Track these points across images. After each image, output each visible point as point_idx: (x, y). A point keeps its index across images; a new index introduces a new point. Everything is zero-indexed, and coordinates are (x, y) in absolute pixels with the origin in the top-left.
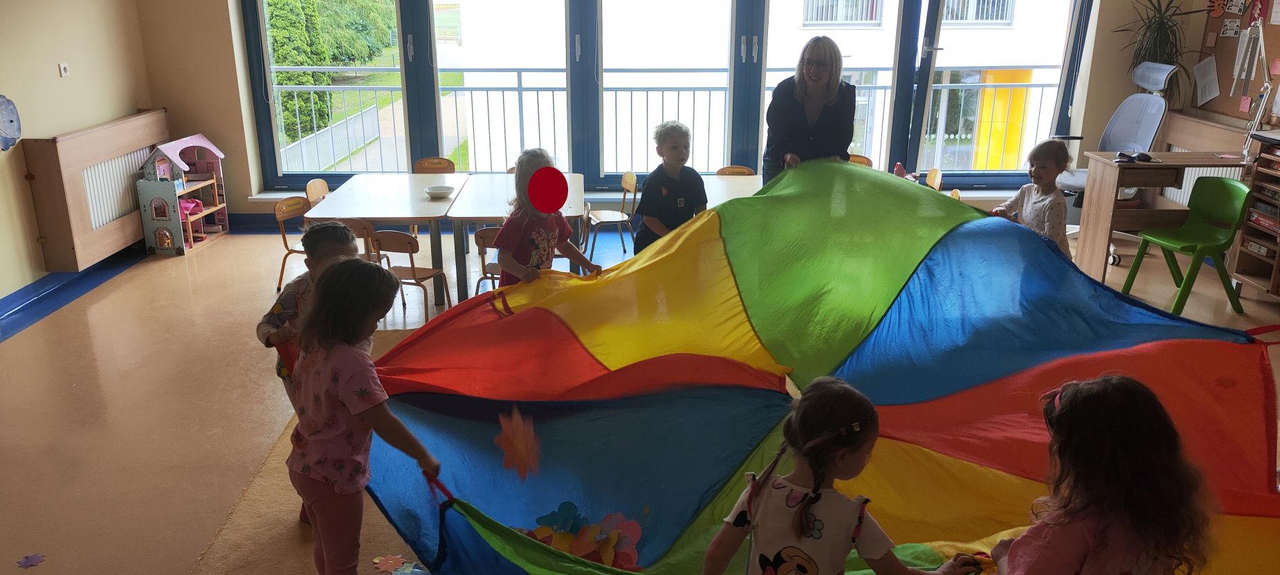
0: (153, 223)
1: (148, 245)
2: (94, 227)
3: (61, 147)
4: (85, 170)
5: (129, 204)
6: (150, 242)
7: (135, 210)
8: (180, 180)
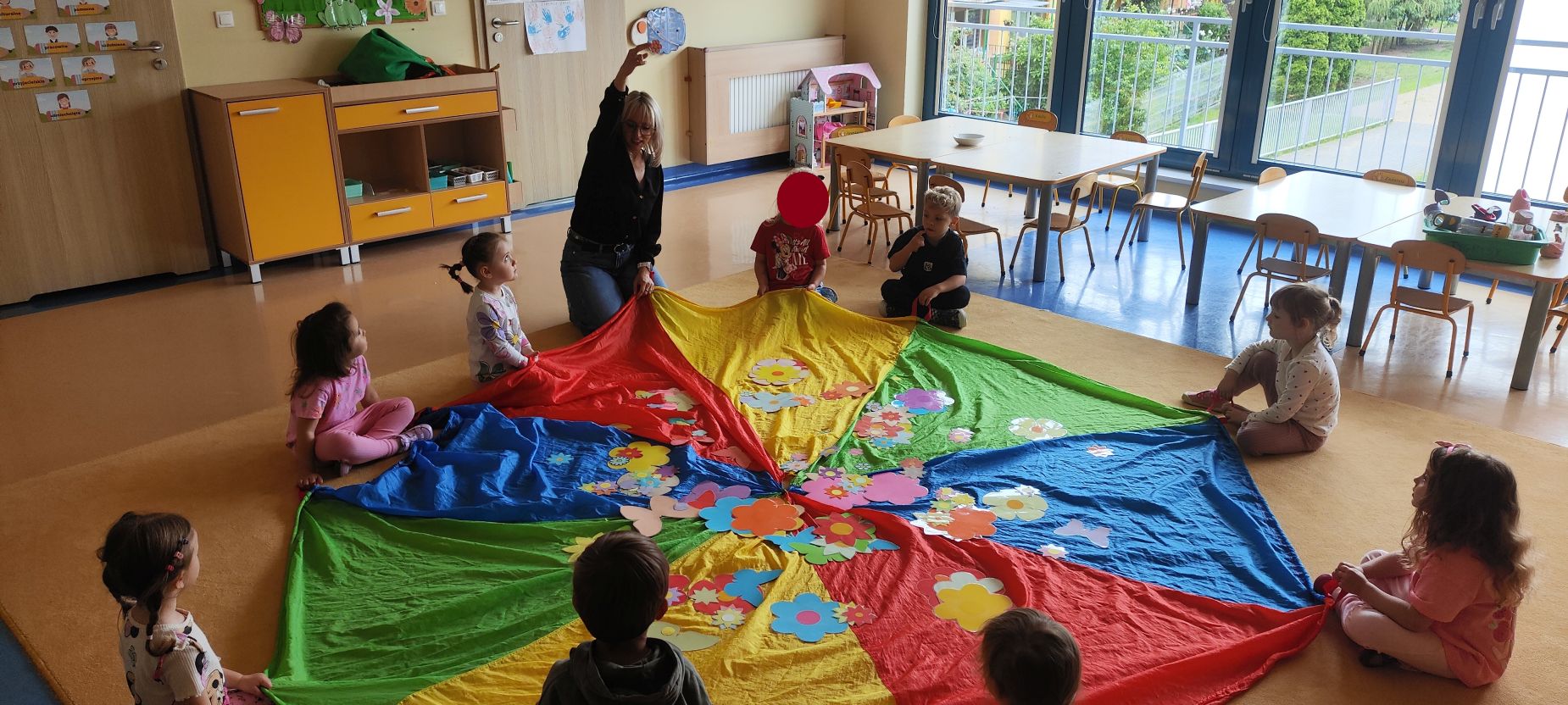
0: (796, 140)
1: (791, 159)
2: (732, 131)
3: (708, 56)
4: (732, 81)
5: (781, 118)
6: (792, 156)
7: (783, 124)
8: (822, 102)
